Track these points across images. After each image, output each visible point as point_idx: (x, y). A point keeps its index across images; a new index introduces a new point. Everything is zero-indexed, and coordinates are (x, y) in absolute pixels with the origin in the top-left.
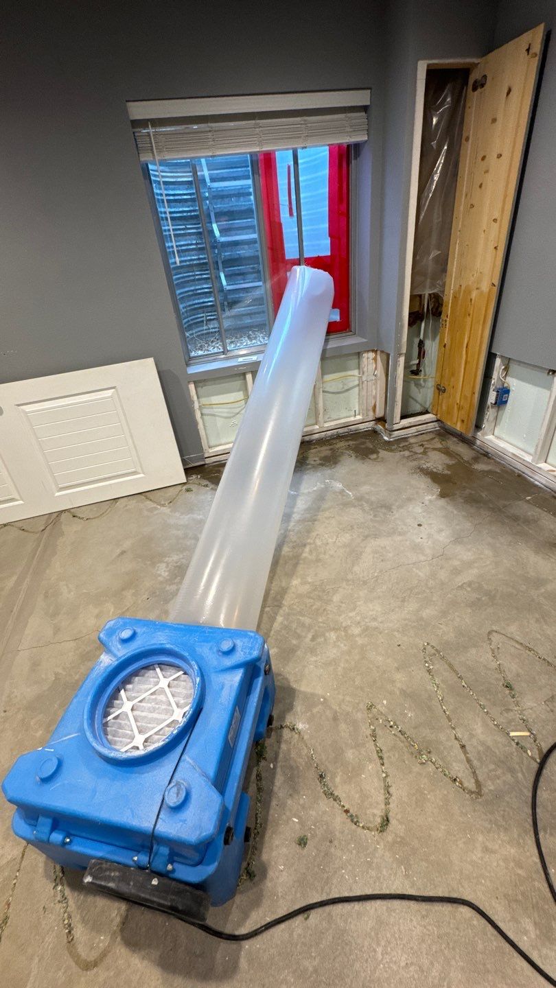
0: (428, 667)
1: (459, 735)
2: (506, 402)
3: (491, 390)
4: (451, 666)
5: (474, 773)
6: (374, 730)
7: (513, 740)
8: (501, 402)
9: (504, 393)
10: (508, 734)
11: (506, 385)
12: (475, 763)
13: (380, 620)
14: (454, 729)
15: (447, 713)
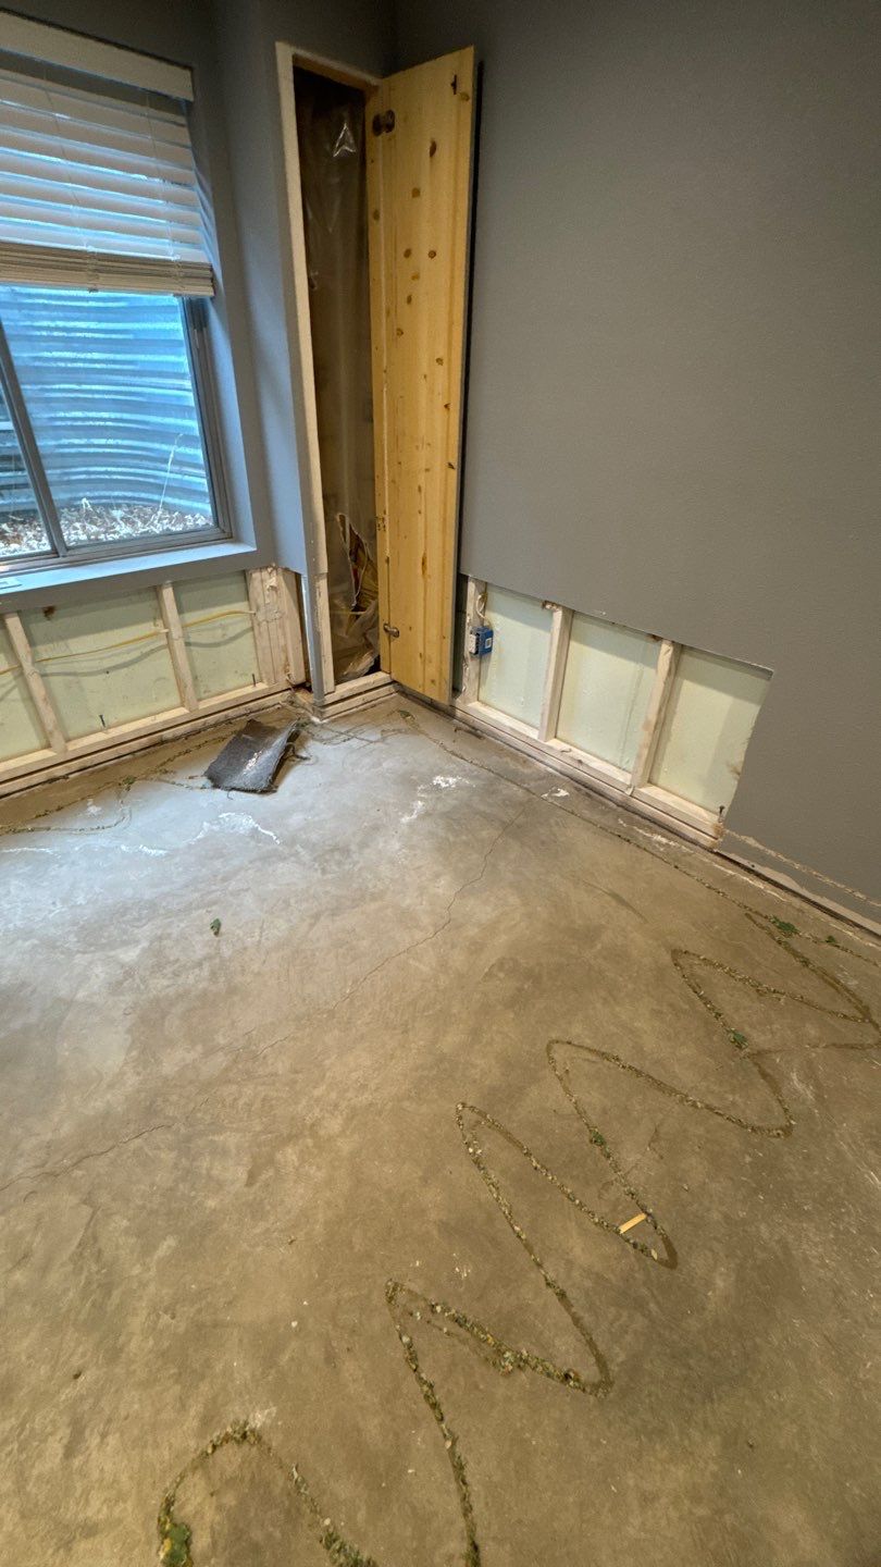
0: (474, 1153)
1: (551, 1276)
2: (490, 650)
3: (467, 633)
4: (507, 1135)
5: (591, 1343)
6: (410, 1346)
7: (628, 1241)
8: (483, 651)
9: (485, 635)
10: (618, 1232)
11: (486, 624)
12: (587, 1319)
13: (372, 1086)
14: (539, 1265)
15: (523, 1237)
